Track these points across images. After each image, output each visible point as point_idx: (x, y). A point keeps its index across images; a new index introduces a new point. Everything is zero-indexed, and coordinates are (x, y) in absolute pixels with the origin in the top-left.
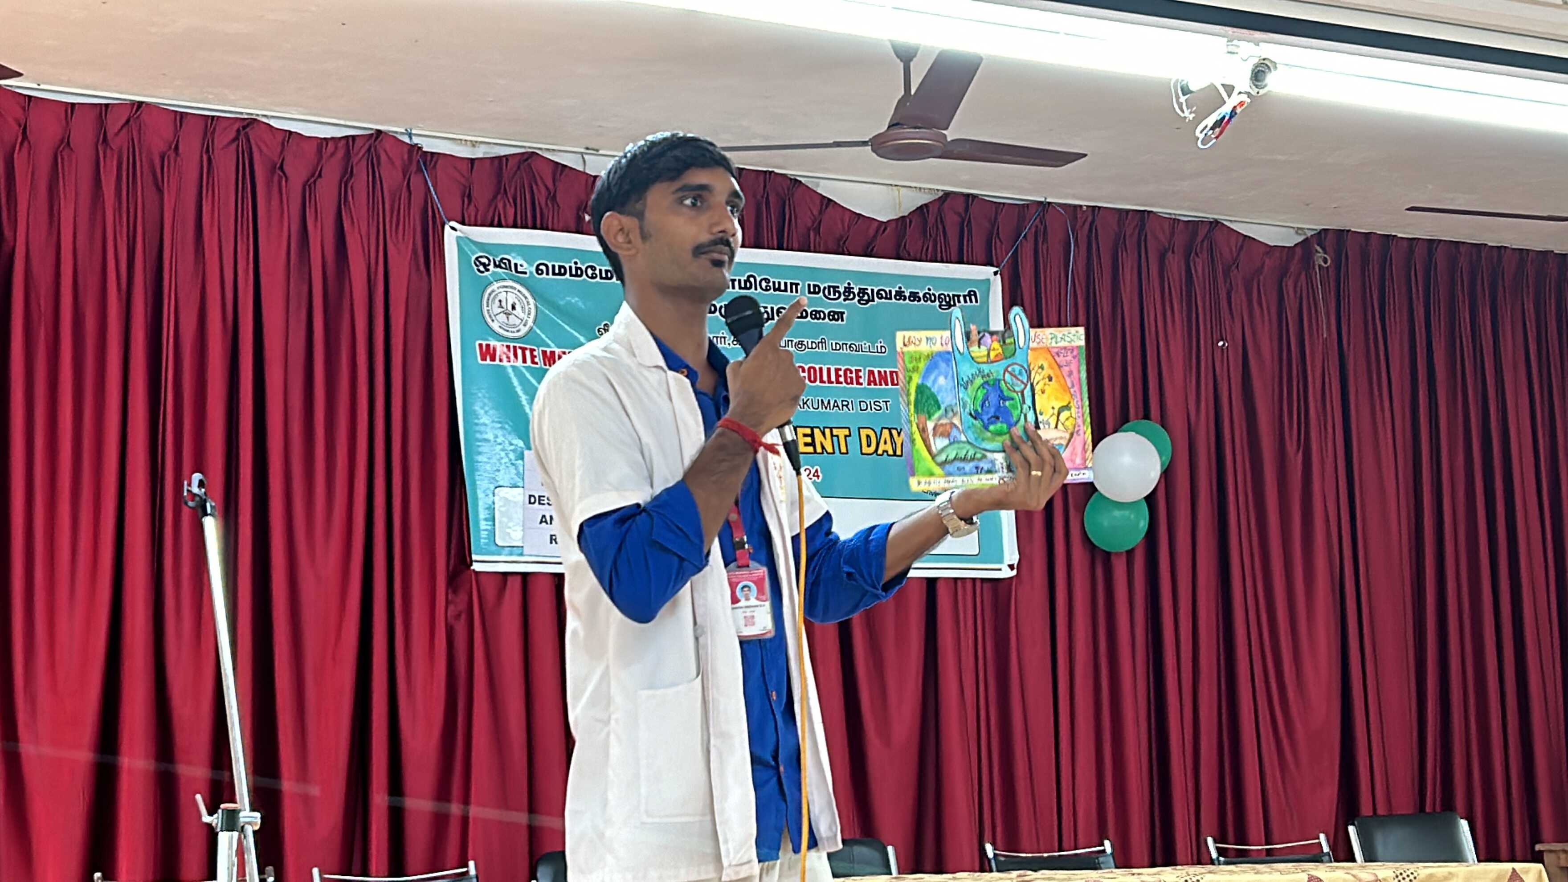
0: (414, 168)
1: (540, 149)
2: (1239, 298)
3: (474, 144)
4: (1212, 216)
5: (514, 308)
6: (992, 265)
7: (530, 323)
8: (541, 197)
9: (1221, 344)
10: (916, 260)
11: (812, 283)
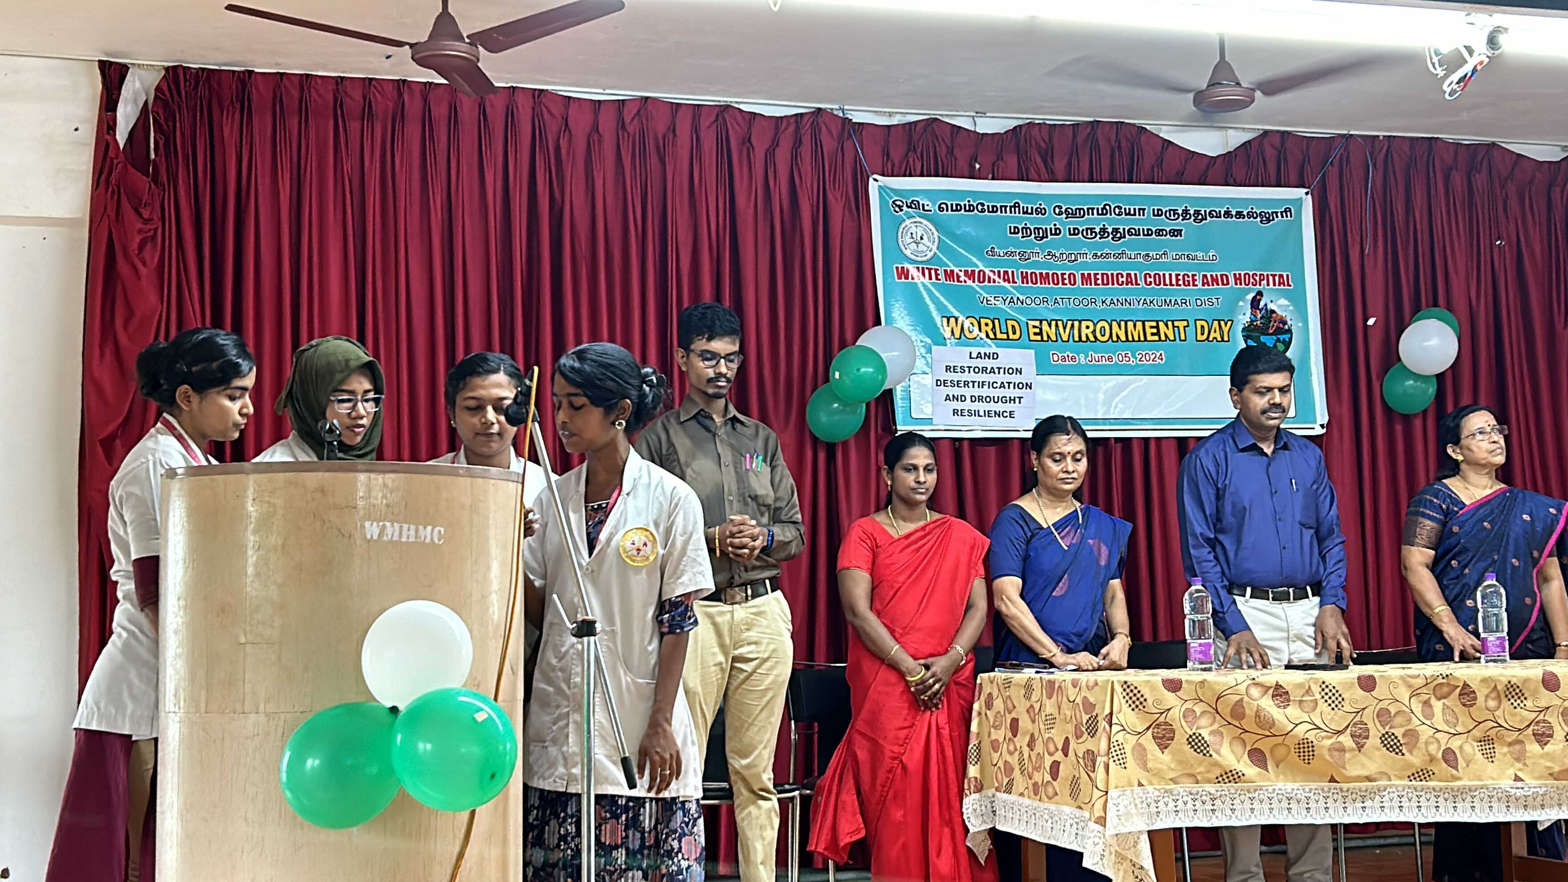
0: (846, 135)
1: (941, 115)
2: (1514, 204)
3: (890, 114)
4: (1490, 139)
5: (922, 238)
6: (1304, 187)
7: (935, 249)
8: (942, 151)
9: (1498, 242)
10: (1240, 186)
11: (1156, 208)
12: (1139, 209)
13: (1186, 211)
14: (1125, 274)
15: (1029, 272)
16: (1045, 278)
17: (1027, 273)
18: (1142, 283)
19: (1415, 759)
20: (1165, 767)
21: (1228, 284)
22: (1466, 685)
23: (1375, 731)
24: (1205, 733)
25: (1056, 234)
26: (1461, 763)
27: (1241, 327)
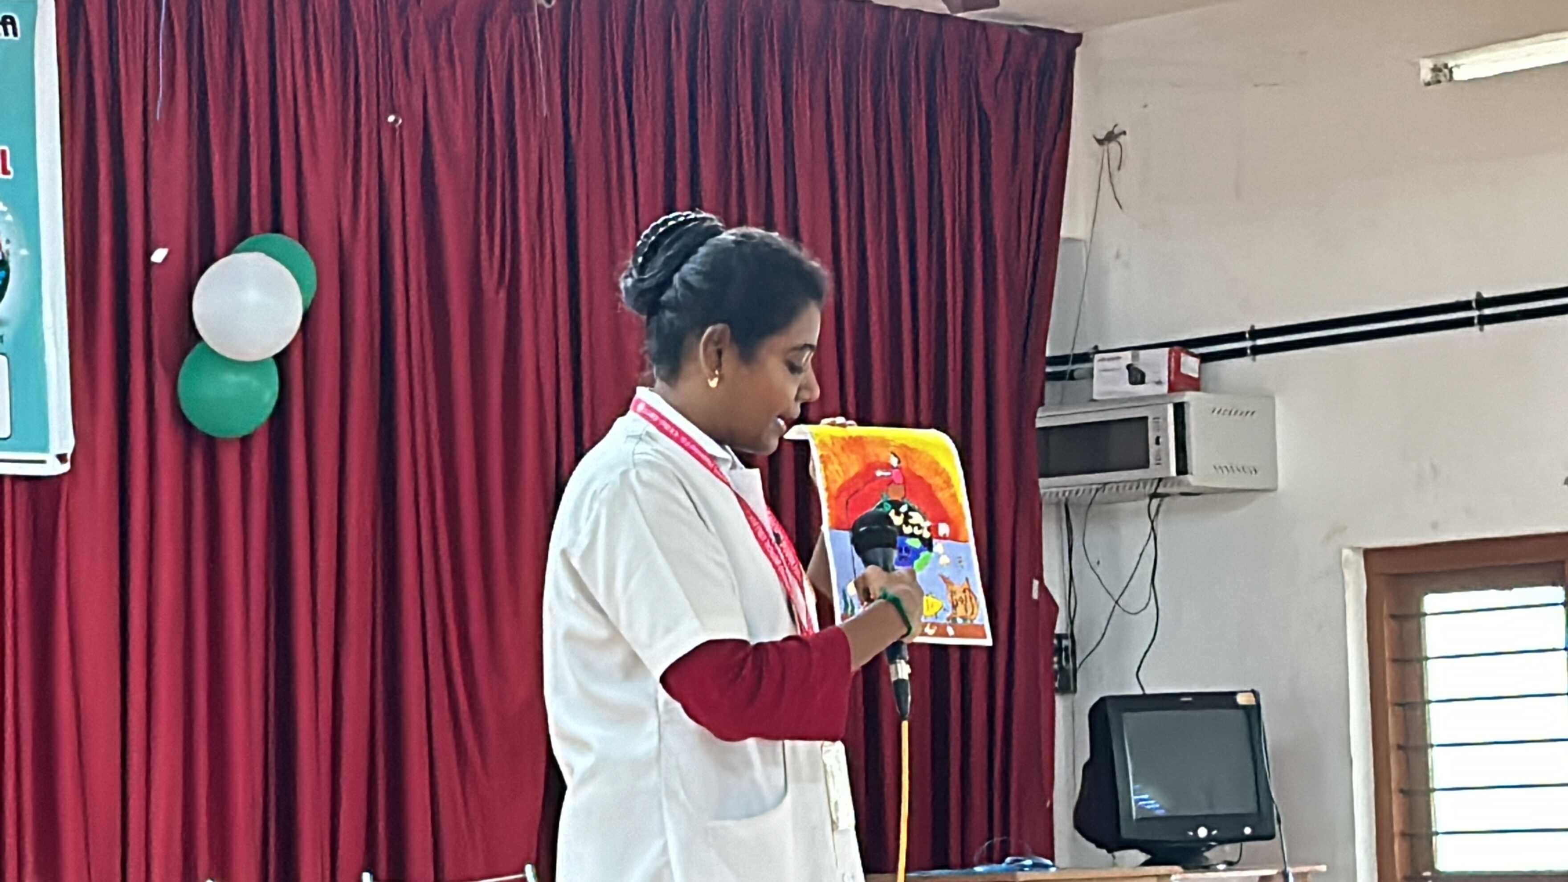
2: (421, 48)
9: (391, 119)
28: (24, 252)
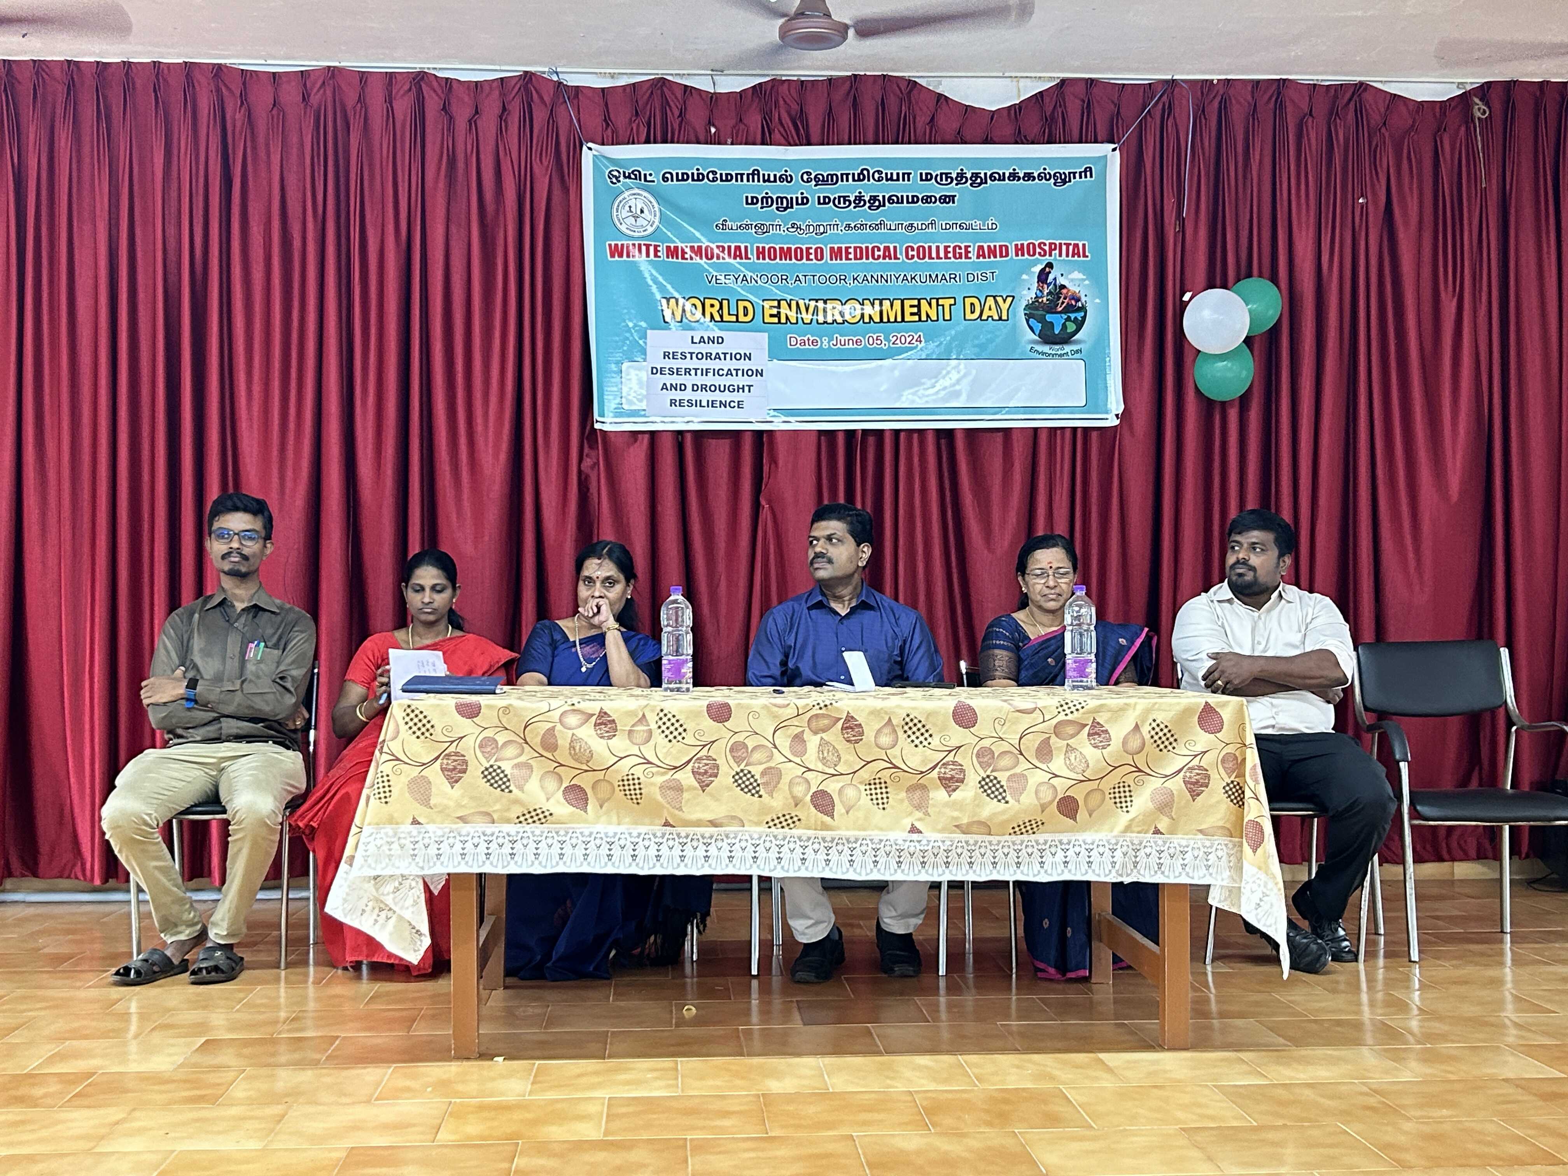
0: (559, 100)
1: (671, 75)
2: (1386, 155)
3: (612, 76)
4: (1356, 78)
5: (642, 211)
6: (1112, 142)
7: (657, 223)
8: (672, 115)
9: (1361, 201)
10: (1033, 143)
11: (924, 172)
12: (904, 174)
13: (961, 175)
14: (882, 247)
15: (767, 247)
16: (786, 254)
17: (764, 248)
18: (902, 256)
19: (777, 802)
20: (452, 804)
21: (1007, 255)
22: (850, 718)
23: (727, 769)
24: (507, 766)
25: (803, 204)
26: (839, 809)
27: (1024, 303)
28: (1097, 301)
